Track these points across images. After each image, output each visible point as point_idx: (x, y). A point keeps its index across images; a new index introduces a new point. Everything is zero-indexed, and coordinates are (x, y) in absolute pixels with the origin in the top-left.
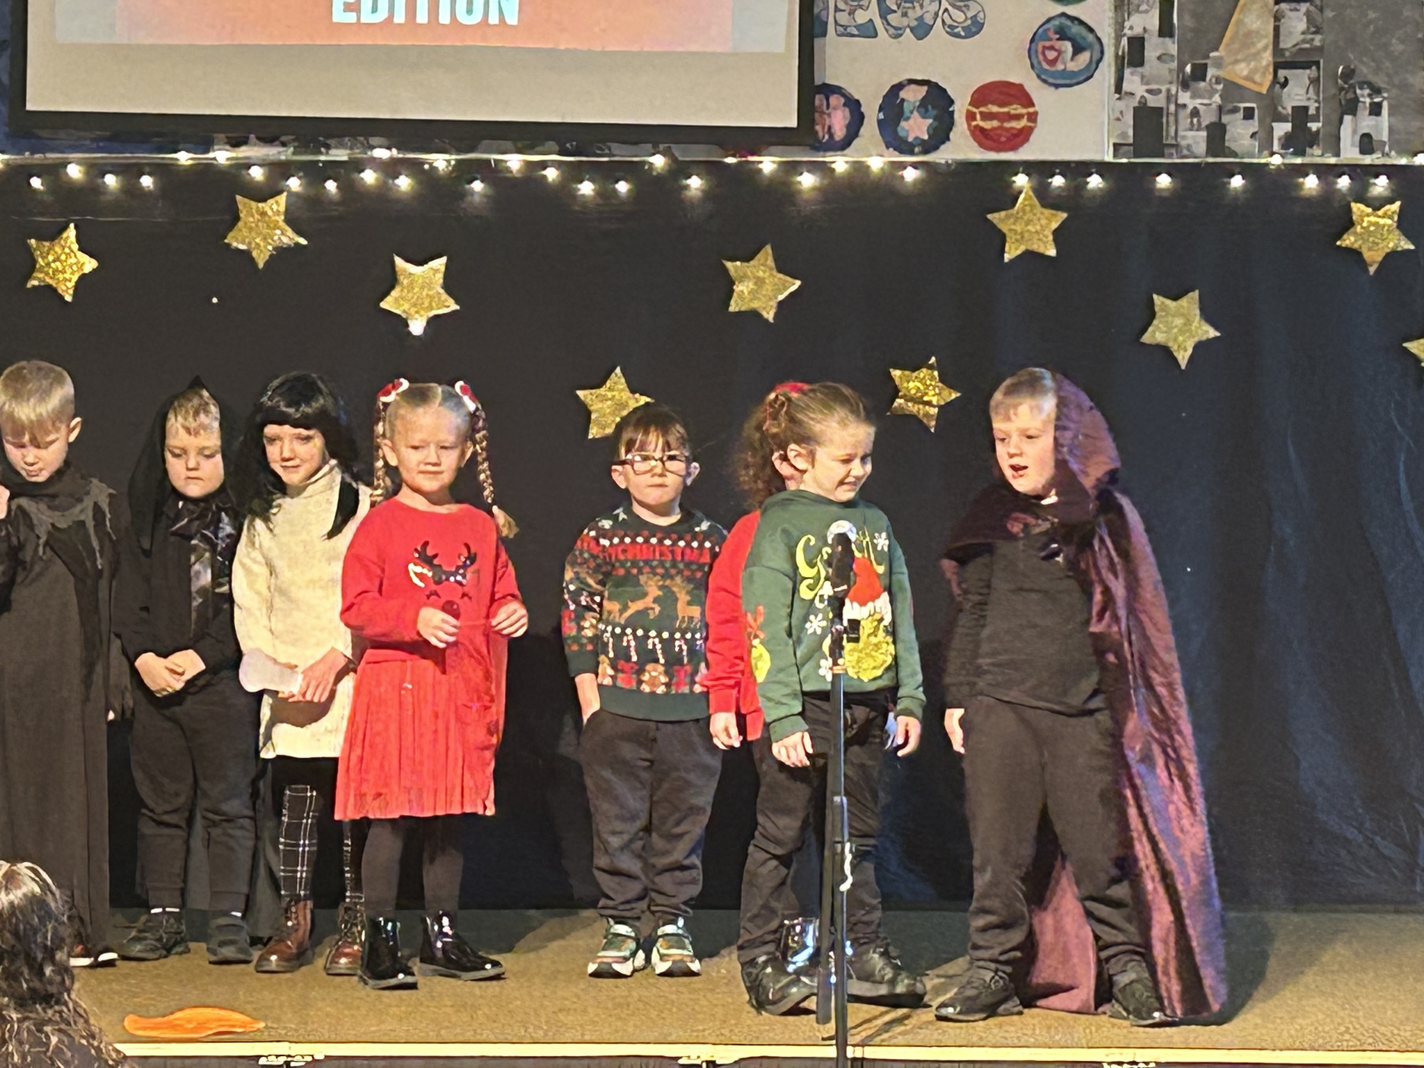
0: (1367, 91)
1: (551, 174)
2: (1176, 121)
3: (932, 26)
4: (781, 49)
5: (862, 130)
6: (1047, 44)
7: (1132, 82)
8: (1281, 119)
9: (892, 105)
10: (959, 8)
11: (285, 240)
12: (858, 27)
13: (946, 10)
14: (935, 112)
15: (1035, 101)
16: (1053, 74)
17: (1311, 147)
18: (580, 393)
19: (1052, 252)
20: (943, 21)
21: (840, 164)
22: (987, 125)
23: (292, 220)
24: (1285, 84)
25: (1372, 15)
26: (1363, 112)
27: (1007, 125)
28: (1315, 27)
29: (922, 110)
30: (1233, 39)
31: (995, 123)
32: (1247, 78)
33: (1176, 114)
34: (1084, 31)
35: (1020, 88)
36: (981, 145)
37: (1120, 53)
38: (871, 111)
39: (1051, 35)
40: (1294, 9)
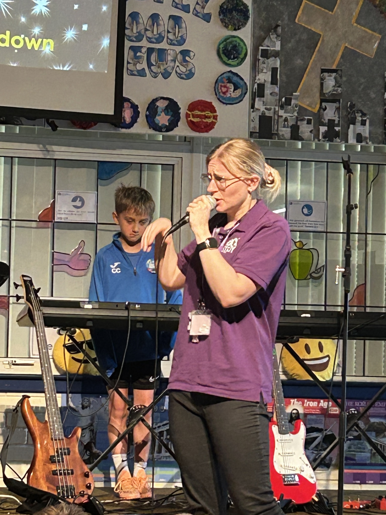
0: (360, 114)
2: (278, 123)
3: (171, 73)
5: (138, 120)
6: (223, 85)
7: (258, 104)
8: (323, 125)
9: (152, 108)
10: (183, 66)
12: (138, 71)
13: (178, 66)
14: (172, 113)
15: (217, 111)
16: (224, 99)
17: (336, 137)
20: (176, 71)
22: (195, 120)
25: (363, 80)
26: (358, 124)
27: (203, 120)
28: (338, 84)
29: (166, 111)
30: (303, 88)
31: (198, 119)
32: (308, 105)
33: (278, 120)
35: (211, 103)
36: (192, 129)
37: (254, 91)
38: (142, 110)
39: (224, 80)
40: (330, 76)
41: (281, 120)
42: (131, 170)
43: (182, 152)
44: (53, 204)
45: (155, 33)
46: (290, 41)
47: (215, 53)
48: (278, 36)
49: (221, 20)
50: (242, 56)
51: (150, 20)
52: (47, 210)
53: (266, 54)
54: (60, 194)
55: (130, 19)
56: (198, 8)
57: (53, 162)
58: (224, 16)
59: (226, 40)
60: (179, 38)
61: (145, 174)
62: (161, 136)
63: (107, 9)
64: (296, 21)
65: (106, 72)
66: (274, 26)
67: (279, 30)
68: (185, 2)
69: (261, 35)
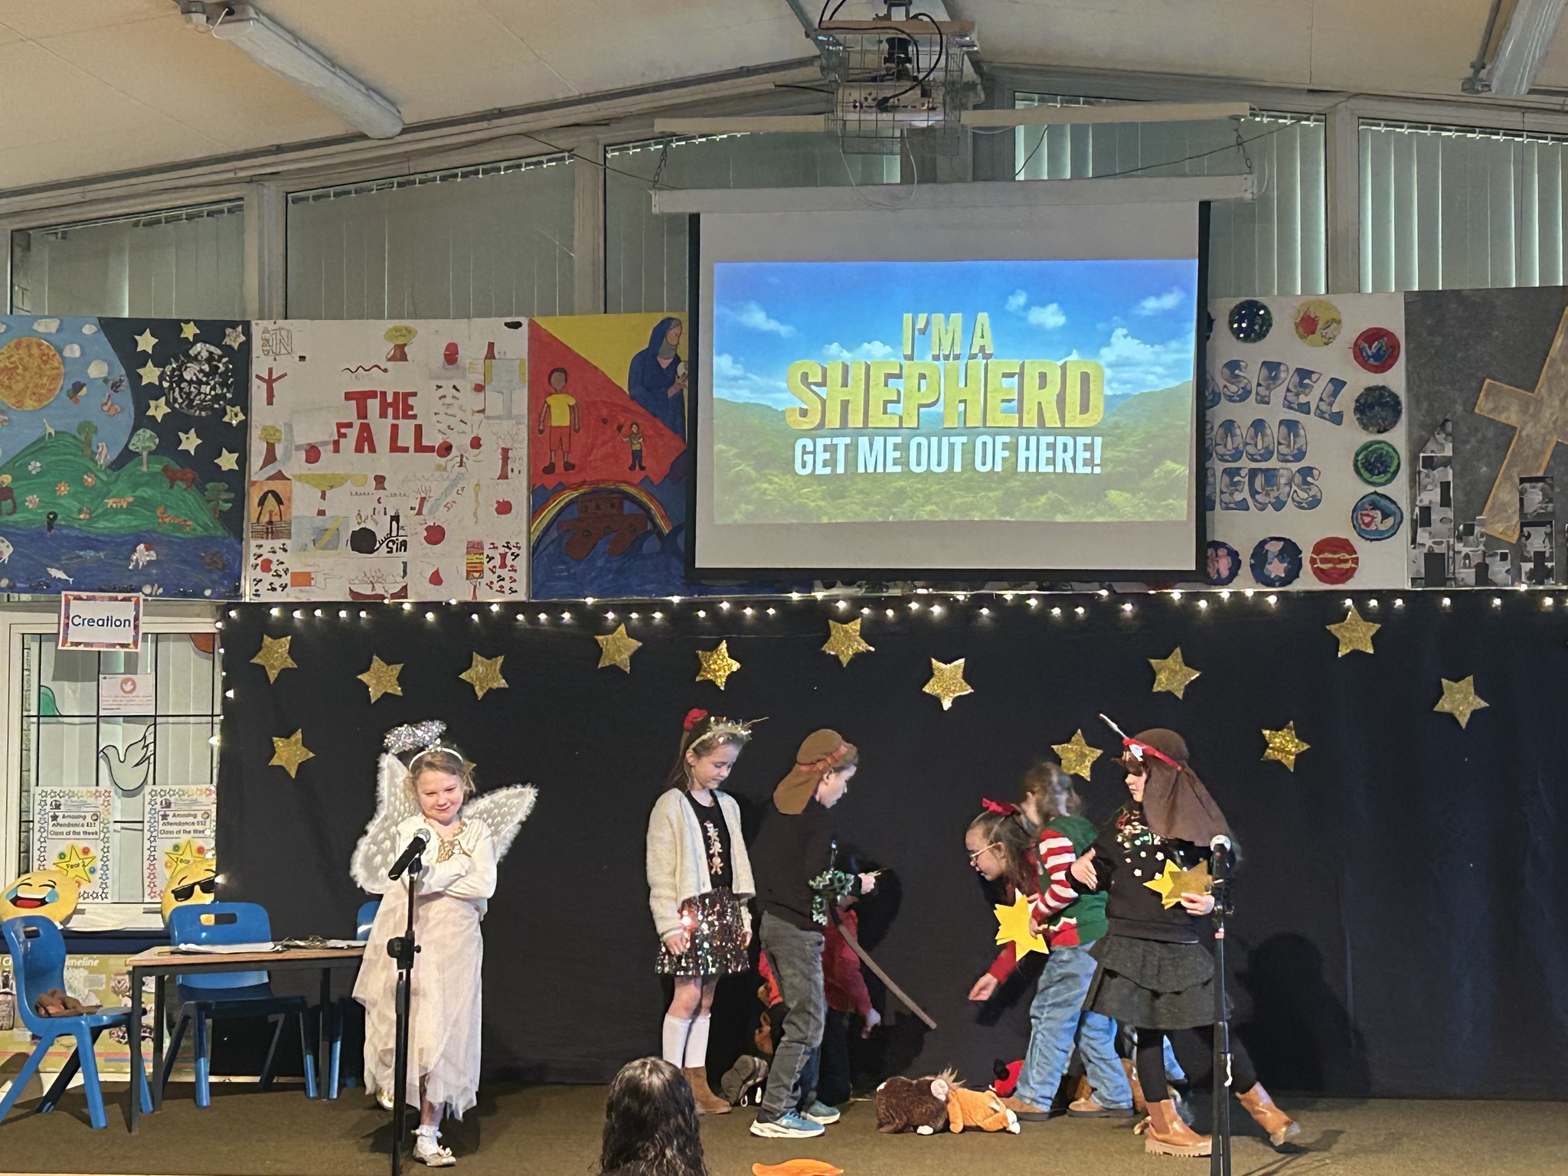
1: (1033, 602)
2: (1454, 562)
3: (1285, 503)
4: (1184, 518)
5: (1240, 572)
6: (1365, 513)
7: (1423, 536)
8: (1528, 560)
9: (1260, 554)
10: (1304, 490)
11: (861, 648)
12: (1237, 503)
13: (1295, 492)
14: (1287, 559)
15: (1358, 552)
16: (1368, 533)
17: (1548, 578)
18: (1055, 747)
19: (1371, 651)
20: (1293, 499)
21: (1225, 593)
22: (1325, 566)
23: (865, 635)
24: (1529, 535)
27: (1339, 566)
28: (1548, 498)
29: (1280, 557)
30: (1491, 509)
31: (1330, 565)
32: (1501, 533)
33: (1454, 558)
34: (1388, 503)
35: (1346, 541)
36: (1321, 580)
37: (1414, 518)
38: (1246, 558)
39: (1367, 506)
40: (1534, 487)
41: (1459, 558)
45: (1260, 446)
46: (1468, 442)
47: (1352, 468)
48: (1448, 435)
49: (1357, 419)
50: (1392, 470)
51: (1252, 430)
53: (1430, 463)
55: (1221, 431)
56: (1324, 406)
58: (1362, 413)
59: (1365, 447)
60: (1296, 451)
64: (1477, 410)
66: (1440, 418)
67: (1449, 427)
68: (1303, 399)
69: (1422, 436)
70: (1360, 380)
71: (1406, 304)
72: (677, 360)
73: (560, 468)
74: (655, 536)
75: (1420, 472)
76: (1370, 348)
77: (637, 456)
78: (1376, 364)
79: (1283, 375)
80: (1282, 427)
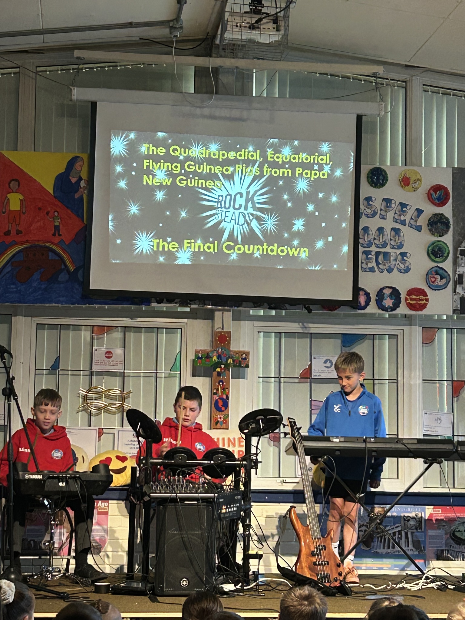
3: (393, 269)
5: (370, 304)
6: (432, 276)
7: (459, 289)
9: (380, 294)
10: (402, 263)
12: (369, 268)
13: (398, 264)
14: (394, 297)
15: (428, 295)
16: (434, 286)
22: (412, 302)
27: (418, 302)
29: (391, 297)
31: (415, 302)
34: (443, 272)
35: (424, 289)
36: (411, 309)
37: (456, 280)
38: (373, 297)
39: (433, 273)
42: (366, 339)
43: (404, 325)
44: (310, 366)
45: (381, 240)
47: (426, 254)
49: (429, 229)
51: (378, 232)
52: (306, 370)
54: (315, 358)
55: (362, 231)
56: (412, 222)
57: (309, 335)
58: (432, 227)
59: (433, 244)
60: (399, 244)
61: (376, 342)
62: (388, 314)
63: (346, 225)
65: (346, 270)
68: (402, 218)
69: (459, 239)
70: (430, 210)
71: (453, 174)
72: (80, 179)
73: (13, 232)
74: (66, 271)
75: (458, 257)
76: (436, 195)
77: (57, 228)
78: (437, 202)
79: (393, 205)
80: (393, 231)
